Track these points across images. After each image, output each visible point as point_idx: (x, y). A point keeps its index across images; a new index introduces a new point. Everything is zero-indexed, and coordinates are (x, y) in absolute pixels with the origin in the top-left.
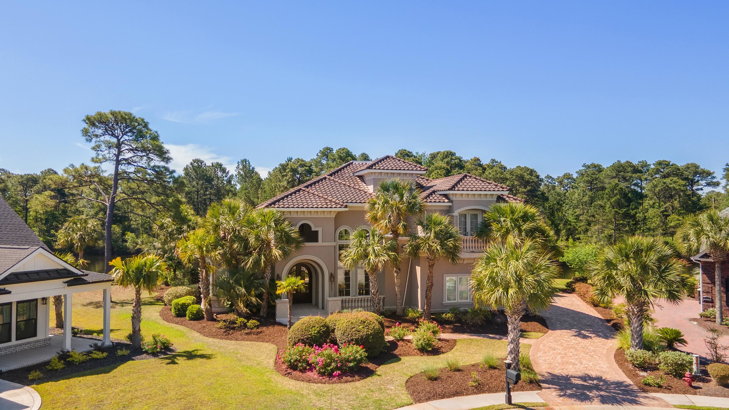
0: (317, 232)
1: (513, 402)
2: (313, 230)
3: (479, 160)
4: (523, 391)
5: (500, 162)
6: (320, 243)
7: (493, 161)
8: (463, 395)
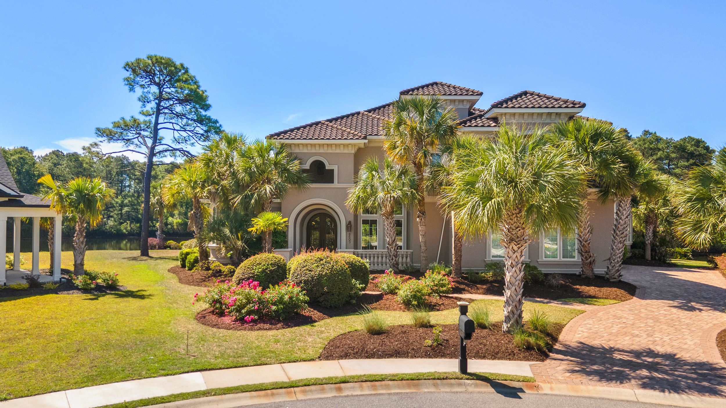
0: (332, 171)
1: (469, 371)
2: (327, 168)
3: (627, 131)
4: (510, 359)
5: (655, 133)
6: (336, 184)
7: (646, 132)
8: (407, 357)
